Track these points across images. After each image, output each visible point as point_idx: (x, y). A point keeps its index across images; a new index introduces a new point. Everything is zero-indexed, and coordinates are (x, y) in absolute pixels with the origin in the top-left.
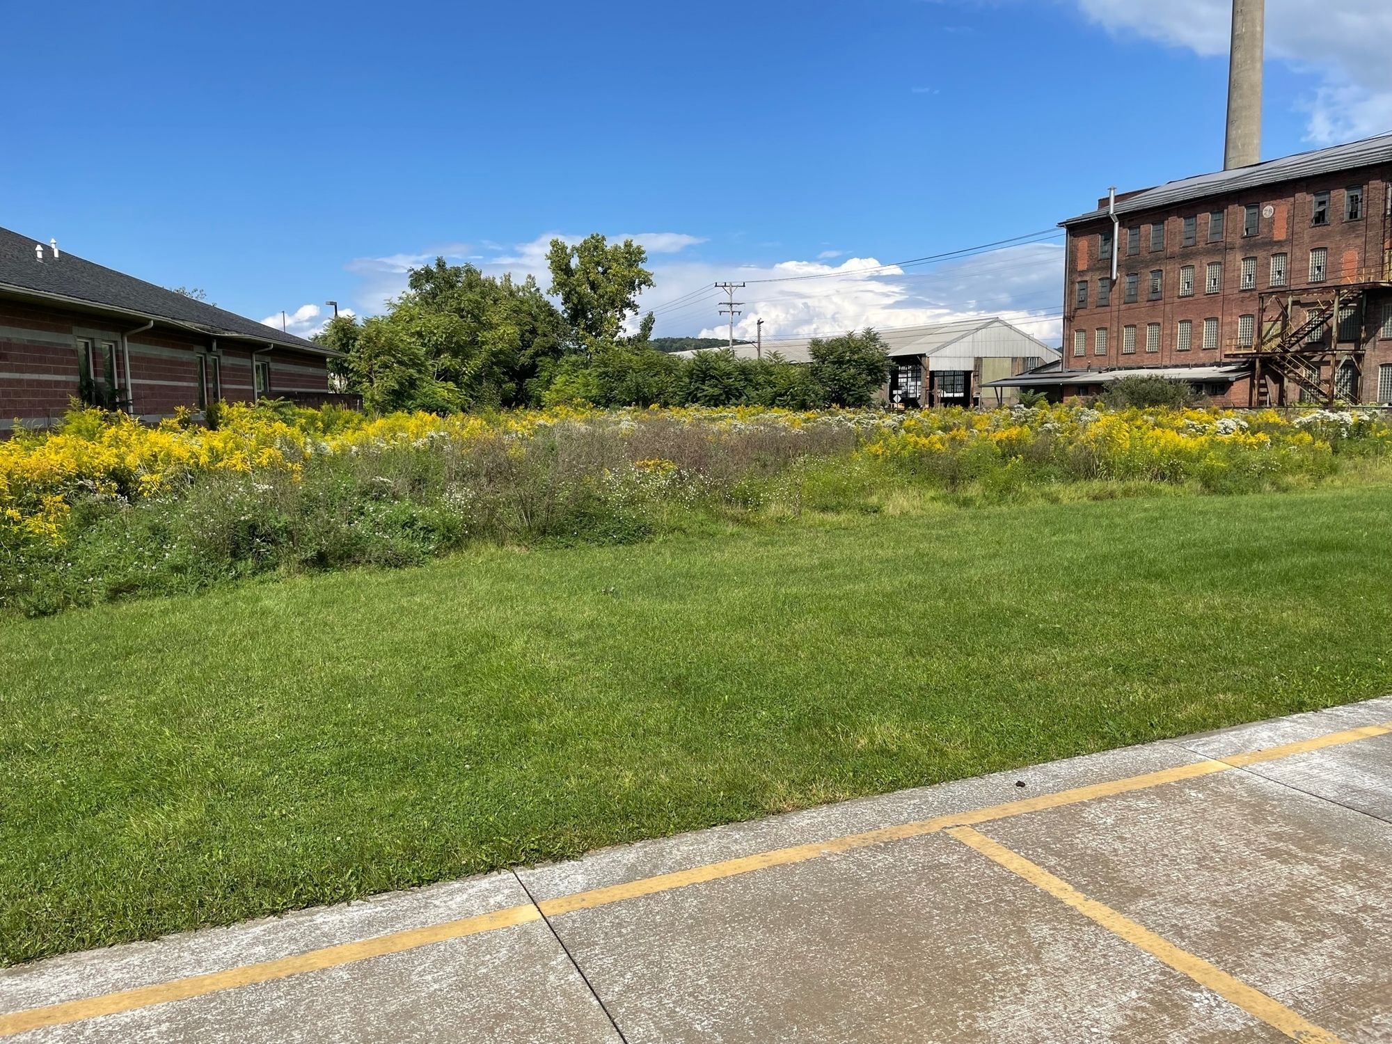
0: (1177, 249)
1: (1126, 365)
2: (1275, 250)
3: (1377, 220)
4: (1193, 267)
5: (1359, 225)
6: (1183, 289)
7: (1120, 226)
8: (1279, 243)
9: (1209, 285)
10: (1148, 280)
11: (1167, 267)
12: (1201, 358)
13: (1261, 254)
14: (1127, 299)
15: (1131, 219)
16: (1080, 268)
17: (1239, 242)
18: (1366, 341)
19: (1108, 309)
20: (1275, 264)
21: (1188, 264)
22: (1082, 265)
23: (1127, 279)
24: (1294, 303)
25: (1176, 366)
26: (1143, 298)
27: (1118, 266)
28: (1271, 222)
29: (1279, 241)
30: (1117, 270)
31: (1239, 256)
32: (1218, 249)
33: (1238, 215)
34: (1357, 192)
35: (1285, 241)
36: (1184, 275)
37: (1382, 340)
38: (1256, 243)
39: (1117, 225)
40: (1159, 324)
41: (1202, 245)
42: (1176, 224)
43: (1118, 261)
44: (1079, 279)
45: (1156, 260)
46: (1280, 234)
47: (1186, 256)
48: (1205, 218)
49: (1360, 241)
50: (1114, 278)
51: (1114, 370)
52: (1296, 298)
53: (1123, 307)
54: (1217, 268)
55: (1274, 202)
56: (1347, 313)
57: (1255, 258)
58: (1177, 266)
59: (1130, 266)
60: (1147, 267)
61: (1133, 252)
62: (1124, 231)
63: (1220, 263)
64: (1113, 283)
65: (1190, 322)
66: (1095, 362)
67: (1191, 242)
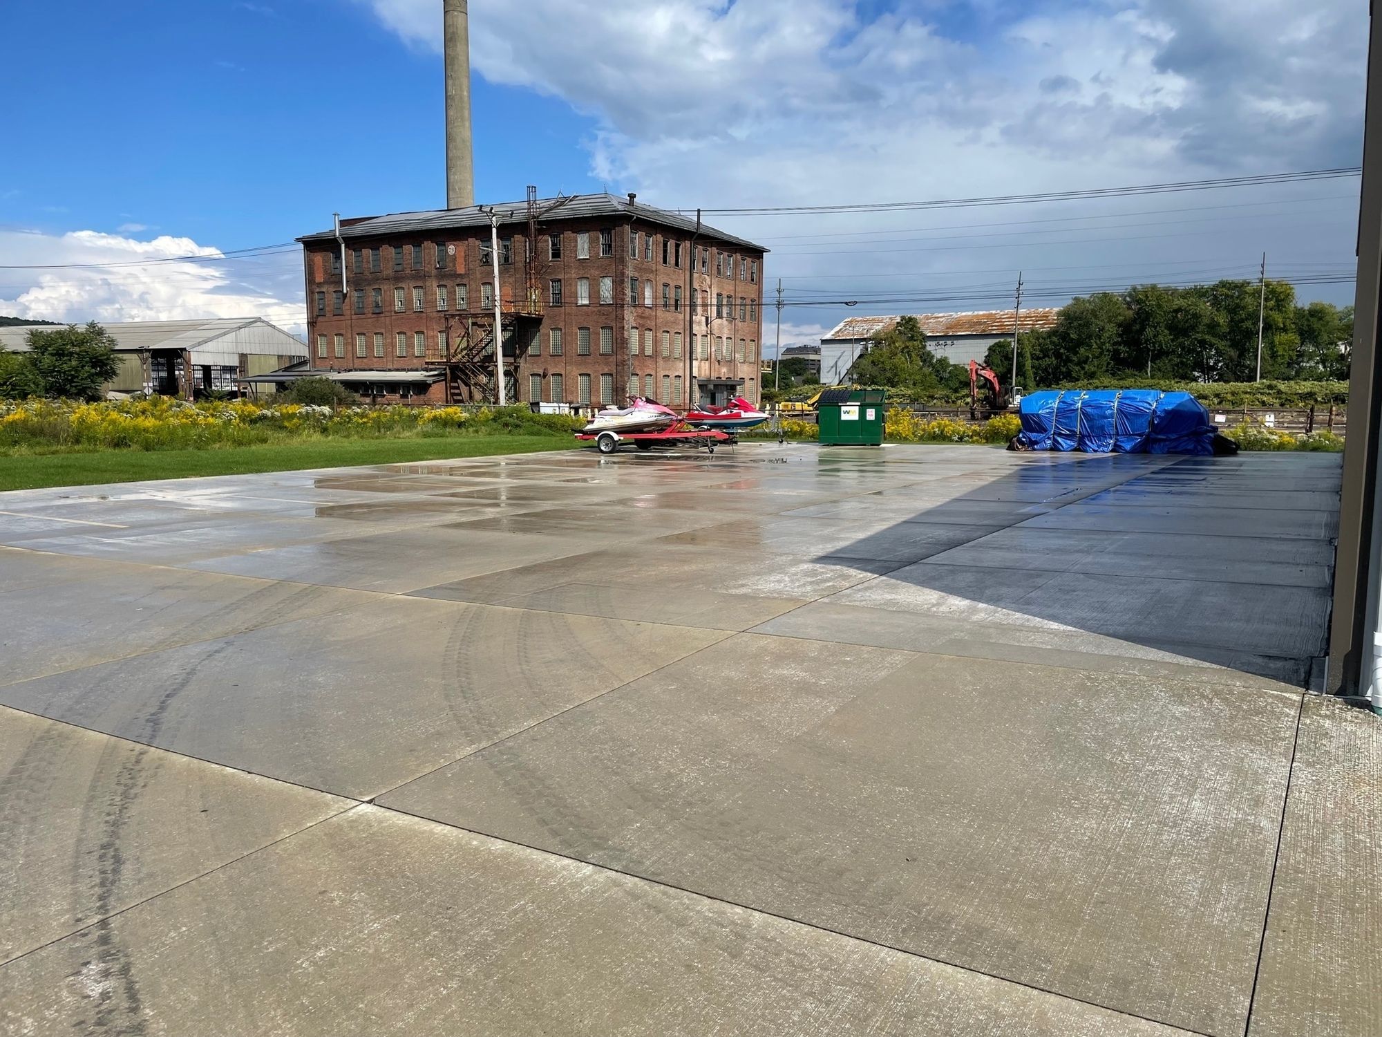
0: (389, 272)
1: (360, 367)
2: (458, 281)
3: (521, 265)
4: (403, 288)
5: (511, 268)
6: (398, 306)
7: (346, 247)
8: (460, 276)
9: (416, 305)
10: (371, 296)
11: (384, 287)
12: (414, 364)
13: (449, 283)
14: (357, 311)
15: (355, 243)
16: (317, 280)
17: (434, 272)
18: (520, 356)
19: (342, 318)
20: (460, 292)
21: (400, 285)
22: (319, 278)
23: (356, 294)
24: (474, 324)
25: (397, 370)
26: (368, 311)
27: (347, 282)
28: (454, 258)
29: (461, 275)
30: (347, 286)
31: (435, 284)
32: (420, 277)
33: (431, 249)
34: (507, 243)
35: (465, 274)
36: (398, 295)
37: (530, 356)
38: (446, 275)
39: (343, 246)
40: (382, 334)
41: (408, 271)
42: (388, 251)
43: (347, 277)
44: (318, 290)
45: (376, 280)
46: (461, 270)
47: (397, 279)
48: (409, 249)
49: (511, 280)
50: (345, 291)
51: (351, 370)
52: (474, 320)
53: (354, 317)
54: (420, 291)
55: (455, 243)
56: (509, 334)
57: (445, 286)
58: (392, 287)
59: (357, 282)
60: (369, 285)
61: (358, 271)
62: (350, 252)
63: (421, 287)
64: (345, 296)
65: (405, 333)
66: (337, 364)
67: (400, 268)
